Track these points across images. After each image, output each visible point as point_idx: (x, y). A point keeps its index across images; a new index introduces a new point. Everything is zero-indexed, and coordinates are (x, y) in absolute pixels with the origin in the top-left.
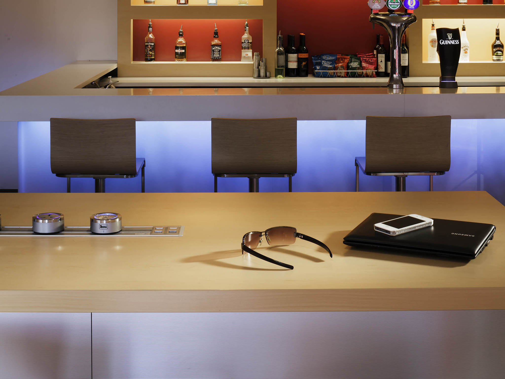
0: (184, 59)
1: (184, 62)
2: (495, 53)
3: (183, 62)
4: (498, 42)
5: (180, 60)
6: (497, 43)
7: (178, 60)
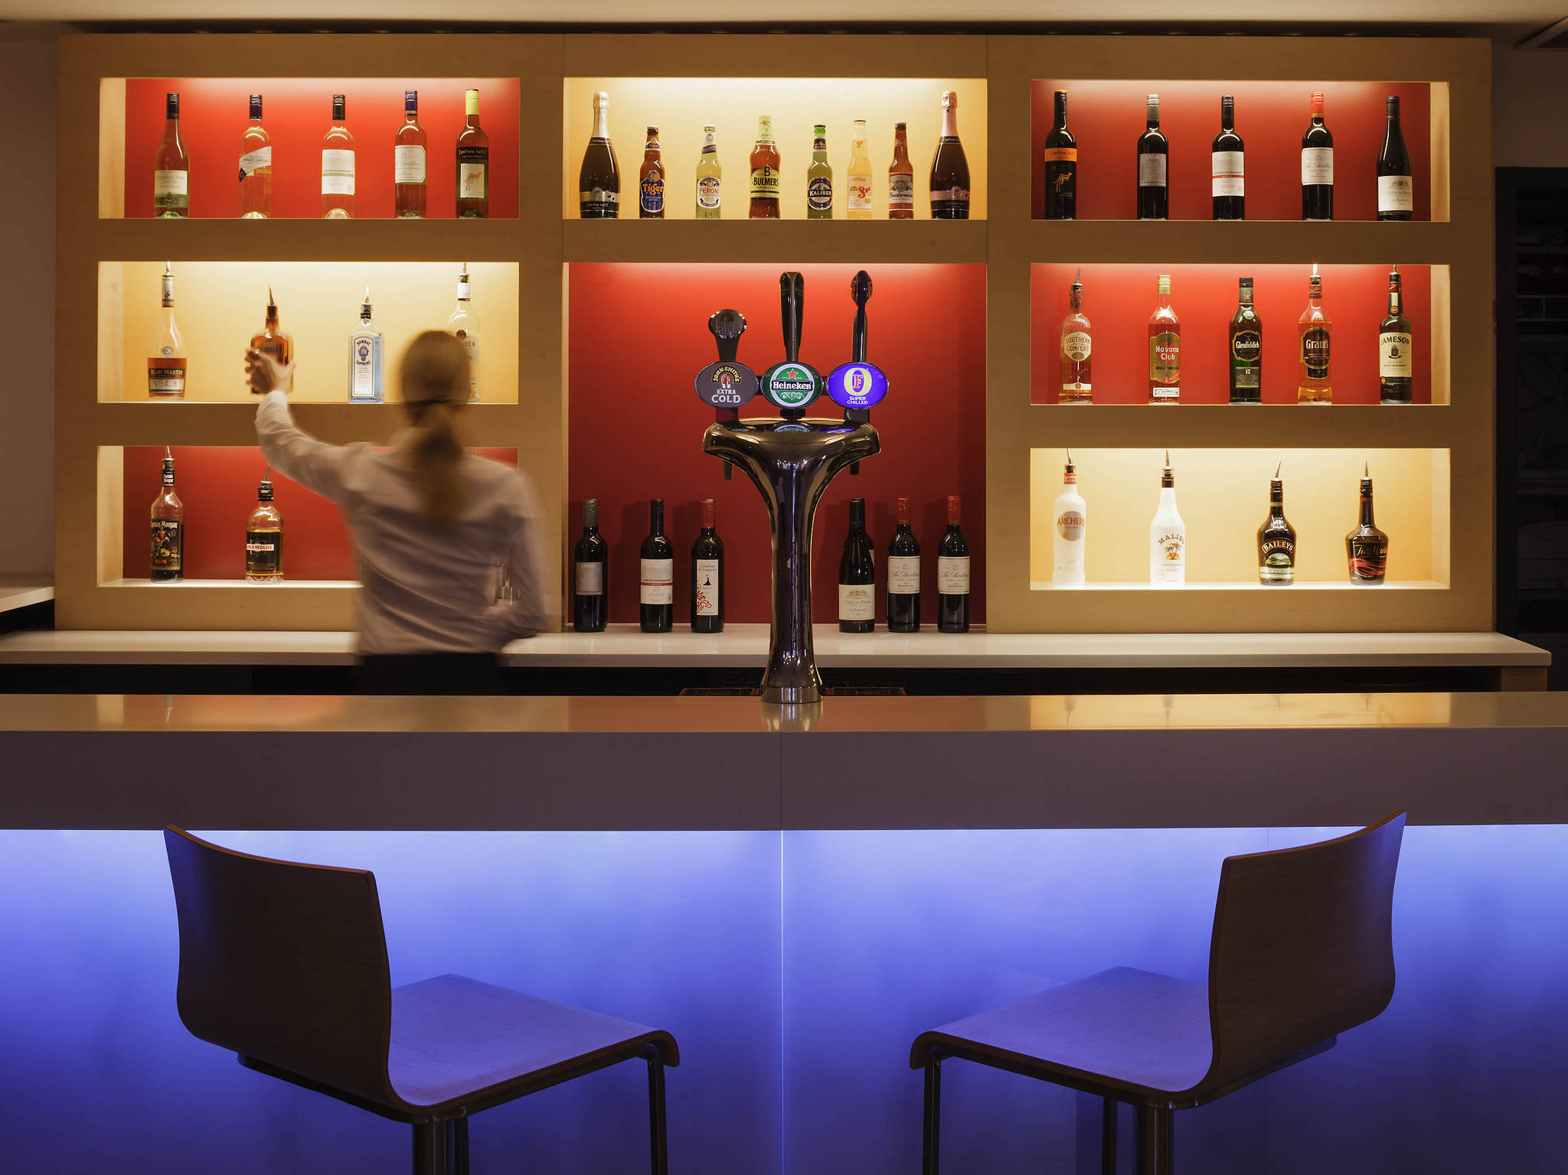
0: (275, 573)
1: (275, 583)
2: (1267, 557)
3: (270, 582)
4: (1277, 525)
5: (259, 577)
6: (1274, 528)
7: (252, 576)
